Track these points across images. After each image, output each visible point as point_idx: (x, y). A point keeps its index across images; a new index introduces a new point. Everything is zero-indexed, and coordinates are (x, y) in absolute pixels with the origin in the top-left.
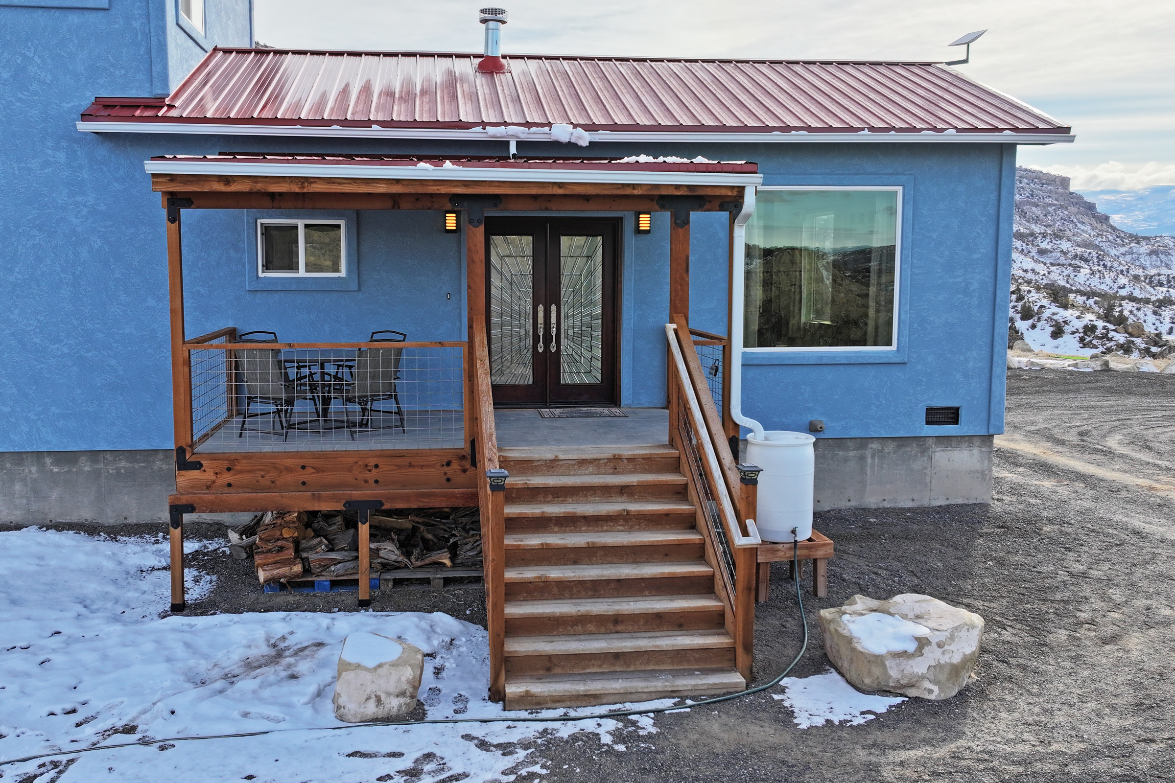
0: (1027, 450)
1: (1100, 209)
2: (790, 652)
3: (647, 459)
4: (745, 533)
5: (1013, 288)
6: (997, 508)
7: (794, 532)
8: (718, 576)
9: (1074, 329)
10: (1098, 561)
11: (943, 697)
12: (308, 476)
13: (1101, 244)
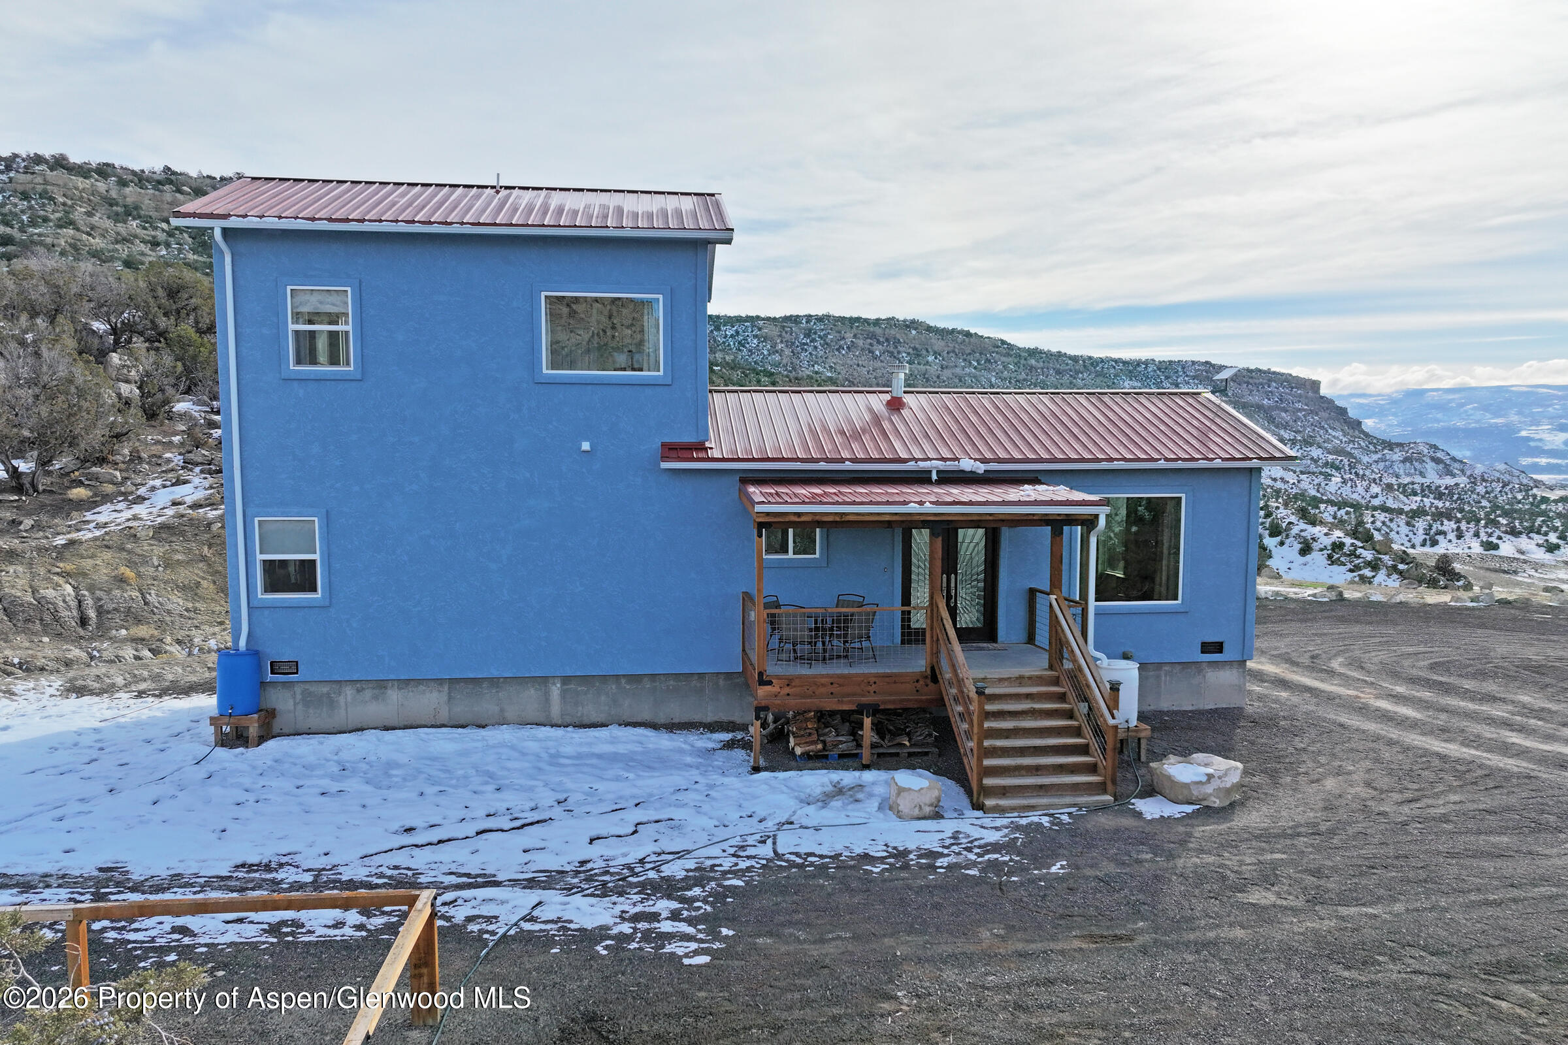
0: (1270, 670)
1: (1352, 413)
2: (1131, 788)
3: (1040, 677)
4: (1113, 718)
5: (1262, 503)
6: (1249, 710)
7: (1127, 722)
8: (1091, 744)
9: (1322, 546)
10: (1313, 742)
11: (1222, 805)
12: (835, 689)
13: (1353, 451)
